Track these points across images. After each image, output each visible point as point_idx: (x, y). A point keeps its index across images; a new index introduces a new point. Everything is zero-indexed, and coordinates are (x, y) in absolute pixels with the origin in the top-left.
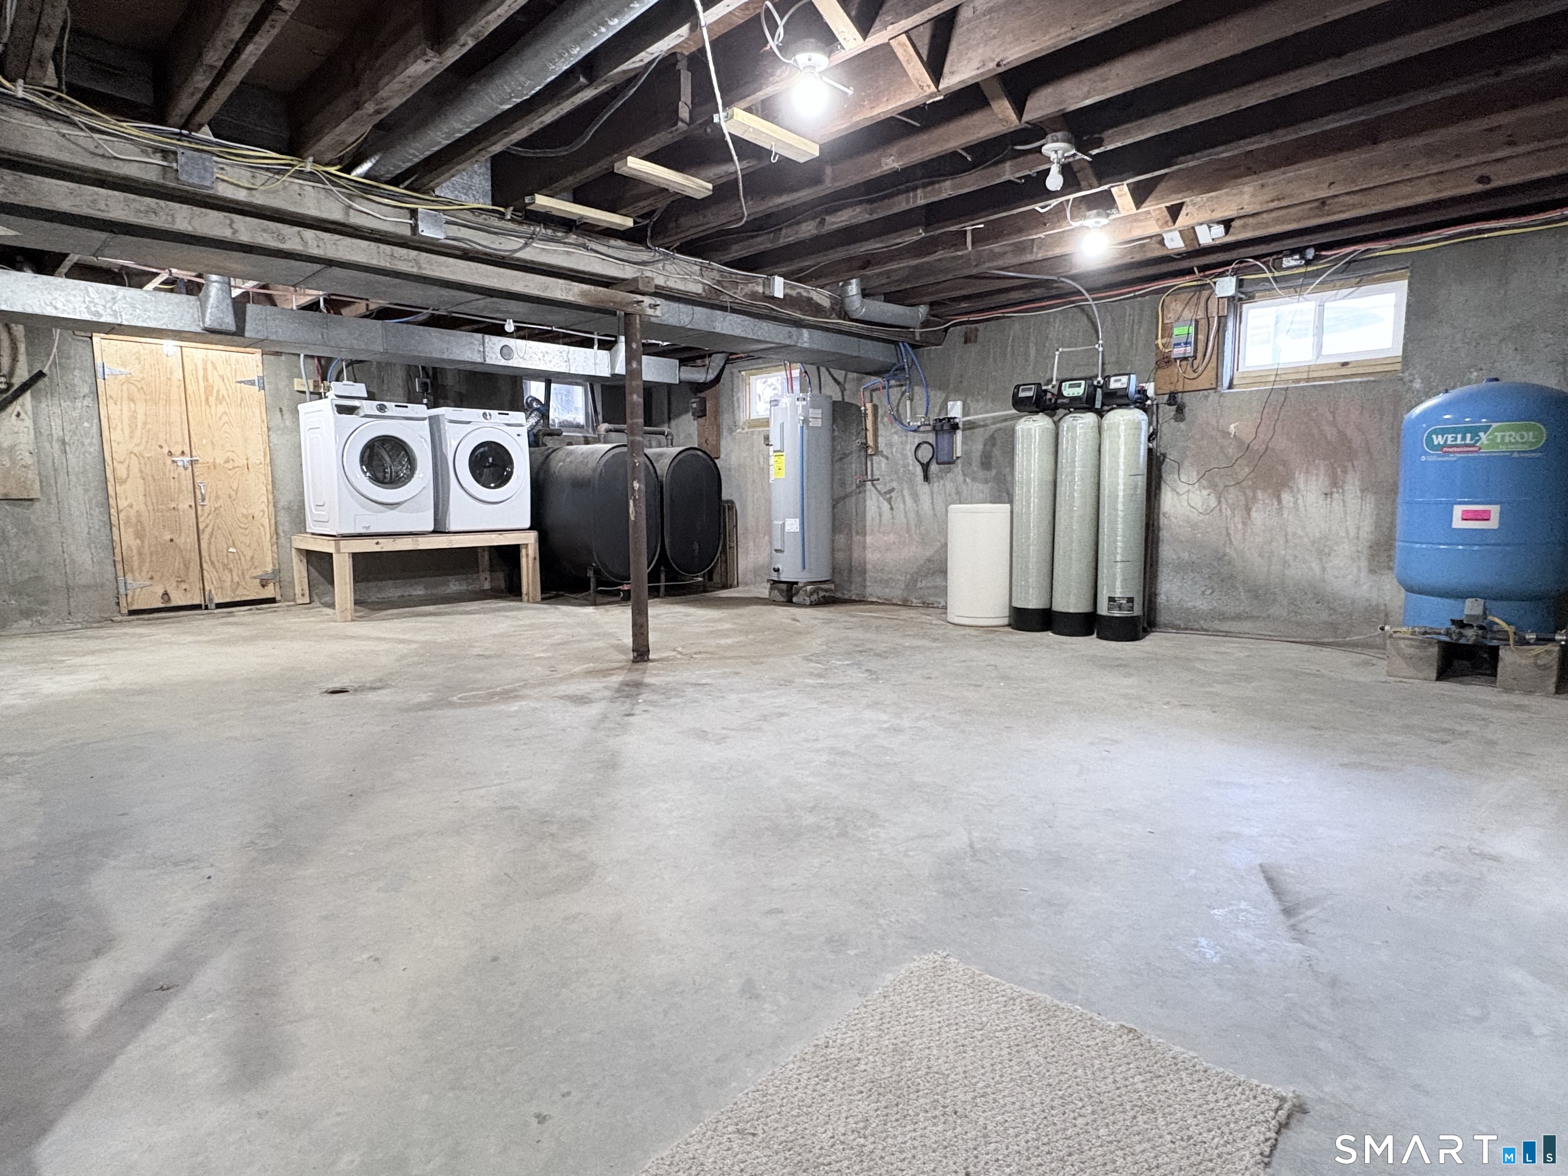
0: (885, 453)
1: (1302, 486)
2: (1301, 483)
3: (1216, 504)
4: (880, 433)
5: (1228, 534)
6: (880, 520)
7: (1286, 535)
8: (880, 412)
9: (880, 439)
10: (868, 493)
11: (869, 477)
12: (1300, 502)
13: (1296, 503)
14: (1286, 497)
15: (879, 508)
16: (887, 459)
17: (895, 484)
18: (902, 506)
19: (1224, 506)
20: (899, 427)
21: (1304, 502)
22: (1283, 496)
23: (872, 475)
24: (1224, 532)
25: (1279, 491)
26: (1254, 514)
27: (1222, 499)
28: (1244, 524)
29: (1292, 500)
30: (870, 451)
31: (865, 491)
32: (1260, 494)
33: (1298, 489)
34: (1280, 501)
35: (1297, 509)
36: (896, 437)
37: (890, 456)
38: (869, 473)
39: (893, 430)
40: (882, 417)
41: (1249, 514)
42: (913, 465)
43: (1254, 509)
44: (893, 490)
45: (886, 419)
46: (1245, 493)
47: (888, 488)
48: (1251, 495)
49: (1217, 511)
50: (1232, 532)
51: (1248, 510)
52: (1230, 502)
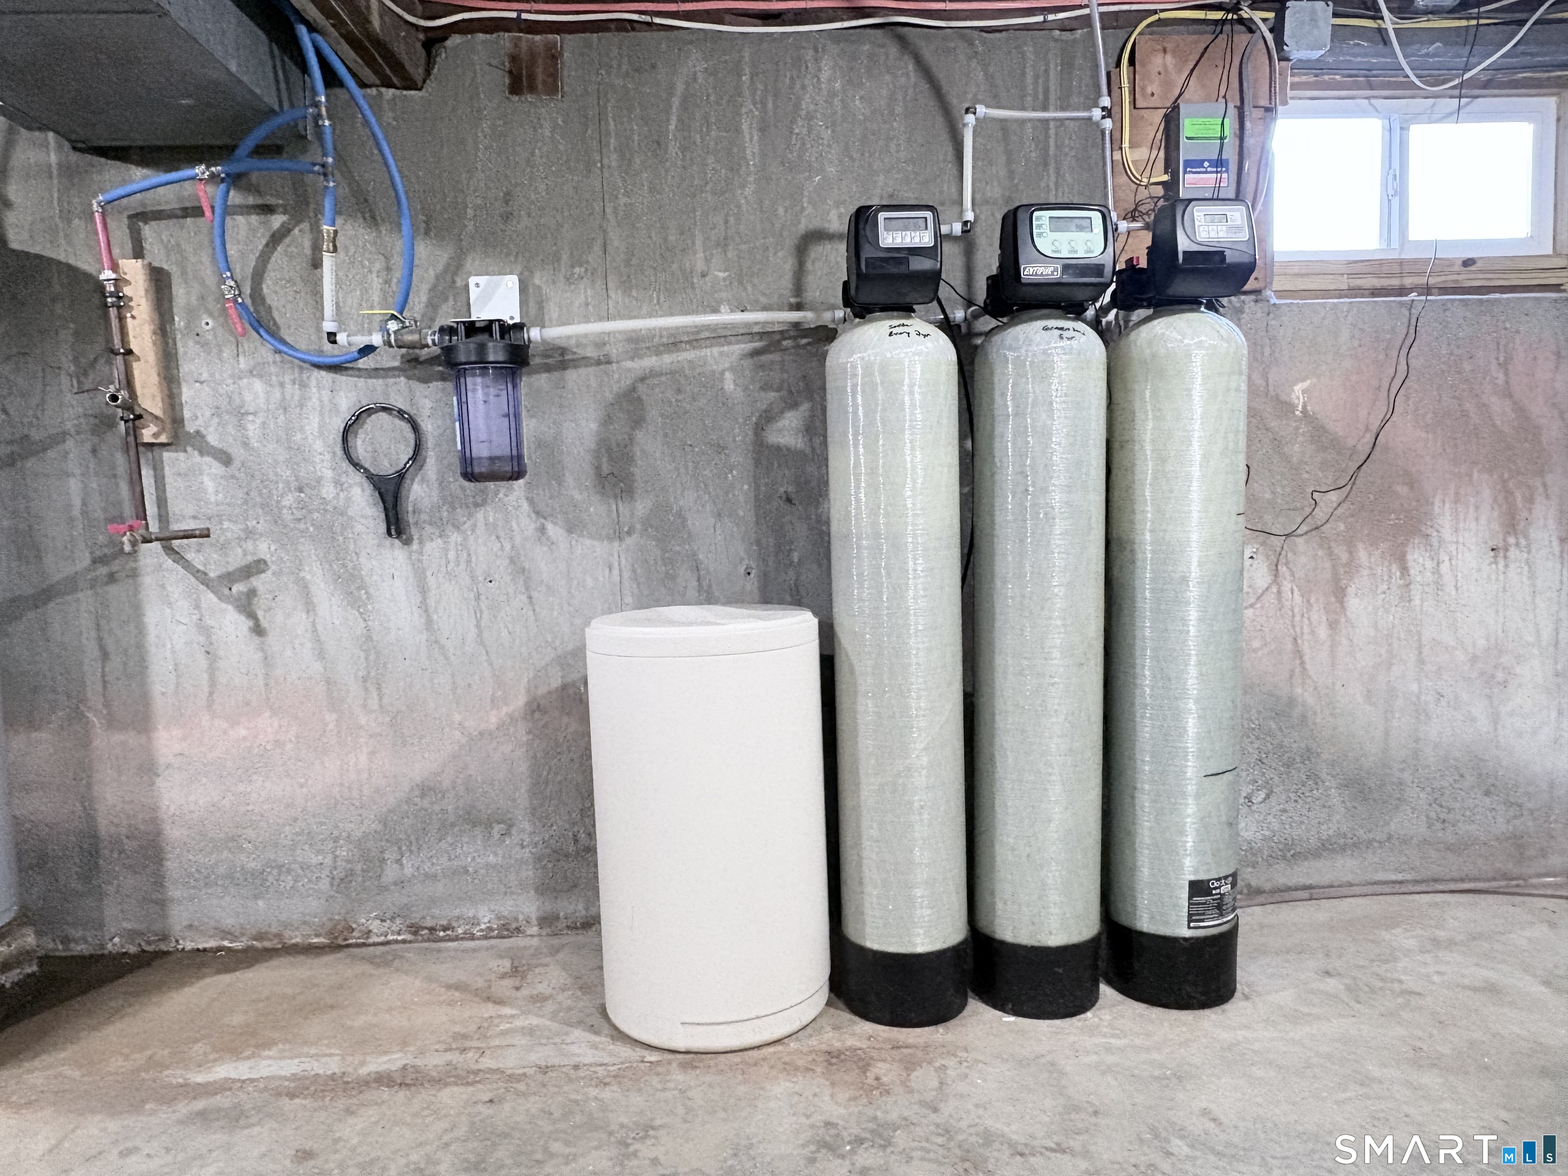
0: (213, 439)
1: (1447, 534)
2: (1445, 522)
3: (1269, 579)
4: (186, 368)
5: (1298, 653)
6: (212, 670)
7: (1420, 647)
8: (180, 294)
9: (187, 393)
10: (147, 580)
11: (154, 527)
12: (1445, 568)
13: (1436, 571)
14: (1417, 558)
15: (203, 629)
16: (226, 459)
17: (264, 549)
18: (300, 619)
19: (1287, 586)
20: (265, 351)
21: (1452, 568)
22: (1409, 557)
23: (163, 518)
24: (1289, 646)
25: (1403, 545)
26: (1354, 604)
27: (1283, 569)
28: (1333, 625)
29: (1429, 564)
30: (148, 434)
31: (134, 574)
32: (1362, 555)
33: (1441, 541)
34: (1404, 570)
35: (1439, 586)
36: (258, 385)
37: (237, 452)
38: (151, 509)
39: (243, 364)
40: (192, 315)
41: (1342, 603)
42: (337, 483)
43: (1351, 590)
44: (255, 568)
45: (207, 324)
46: (1330, 554)
47: (236, 559)
48: (1344, 557)
49: (1271, 597)
50: (1306, 648)
51: (1340, 593)
52: (1300, 574)
